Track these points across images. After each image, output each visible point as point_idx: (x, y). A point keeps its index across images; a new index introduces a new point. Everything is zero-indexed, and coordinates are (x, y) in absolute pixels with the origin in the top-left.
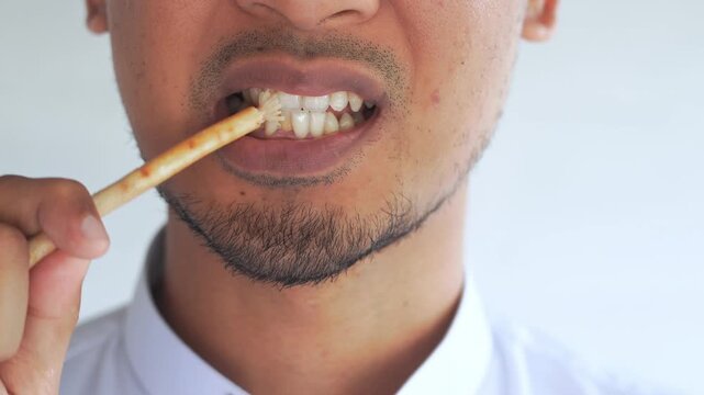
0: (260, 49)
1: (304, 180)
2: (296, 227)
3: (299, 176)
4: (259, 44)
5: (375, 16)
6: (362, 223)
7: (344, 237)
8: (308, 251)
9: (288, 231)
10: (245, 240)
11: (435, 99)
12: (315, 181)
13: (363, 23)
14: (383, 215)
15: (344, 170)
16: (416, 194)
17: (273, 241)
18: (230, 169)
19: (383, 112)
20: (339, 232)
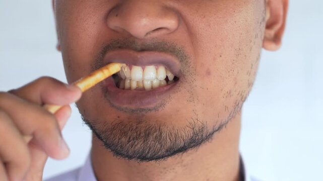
0: (120, 47)
2: (142, 131)
3: (143, 107)
4: (119, 45)
5: (176, 30)
6: (176, 131)
8: (149, 143)
9: (138, 133)
10: (119, 139)
11: (208, 73)
13: (170, 33)
14: (188, 129)
15: (162, 105)
17: (131, 138)
18: (113, 106)
19: (181, 79)
20: (165, 135)
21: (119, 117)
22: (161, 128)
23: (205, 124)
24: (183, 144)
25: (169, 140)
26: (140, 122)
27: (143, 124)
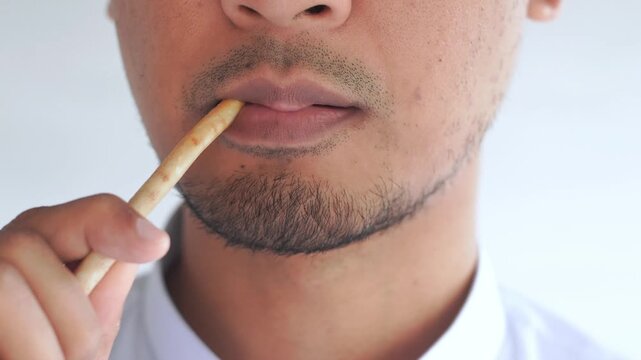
1: (295, 150)
4: (246, 62)
6: (349, 199)
7: (331, 208)
8: (297, 216)
12: (304, 151)
14: (371, 196)
15: (330, 145)
16: (409, 180)
20: (326, 203)
21: (243, 167)
22: (320, 189)
23: (406, 187)
24: (362, 226)
25: (333, 214)
26: (282, 176)
27: (287, 181)
